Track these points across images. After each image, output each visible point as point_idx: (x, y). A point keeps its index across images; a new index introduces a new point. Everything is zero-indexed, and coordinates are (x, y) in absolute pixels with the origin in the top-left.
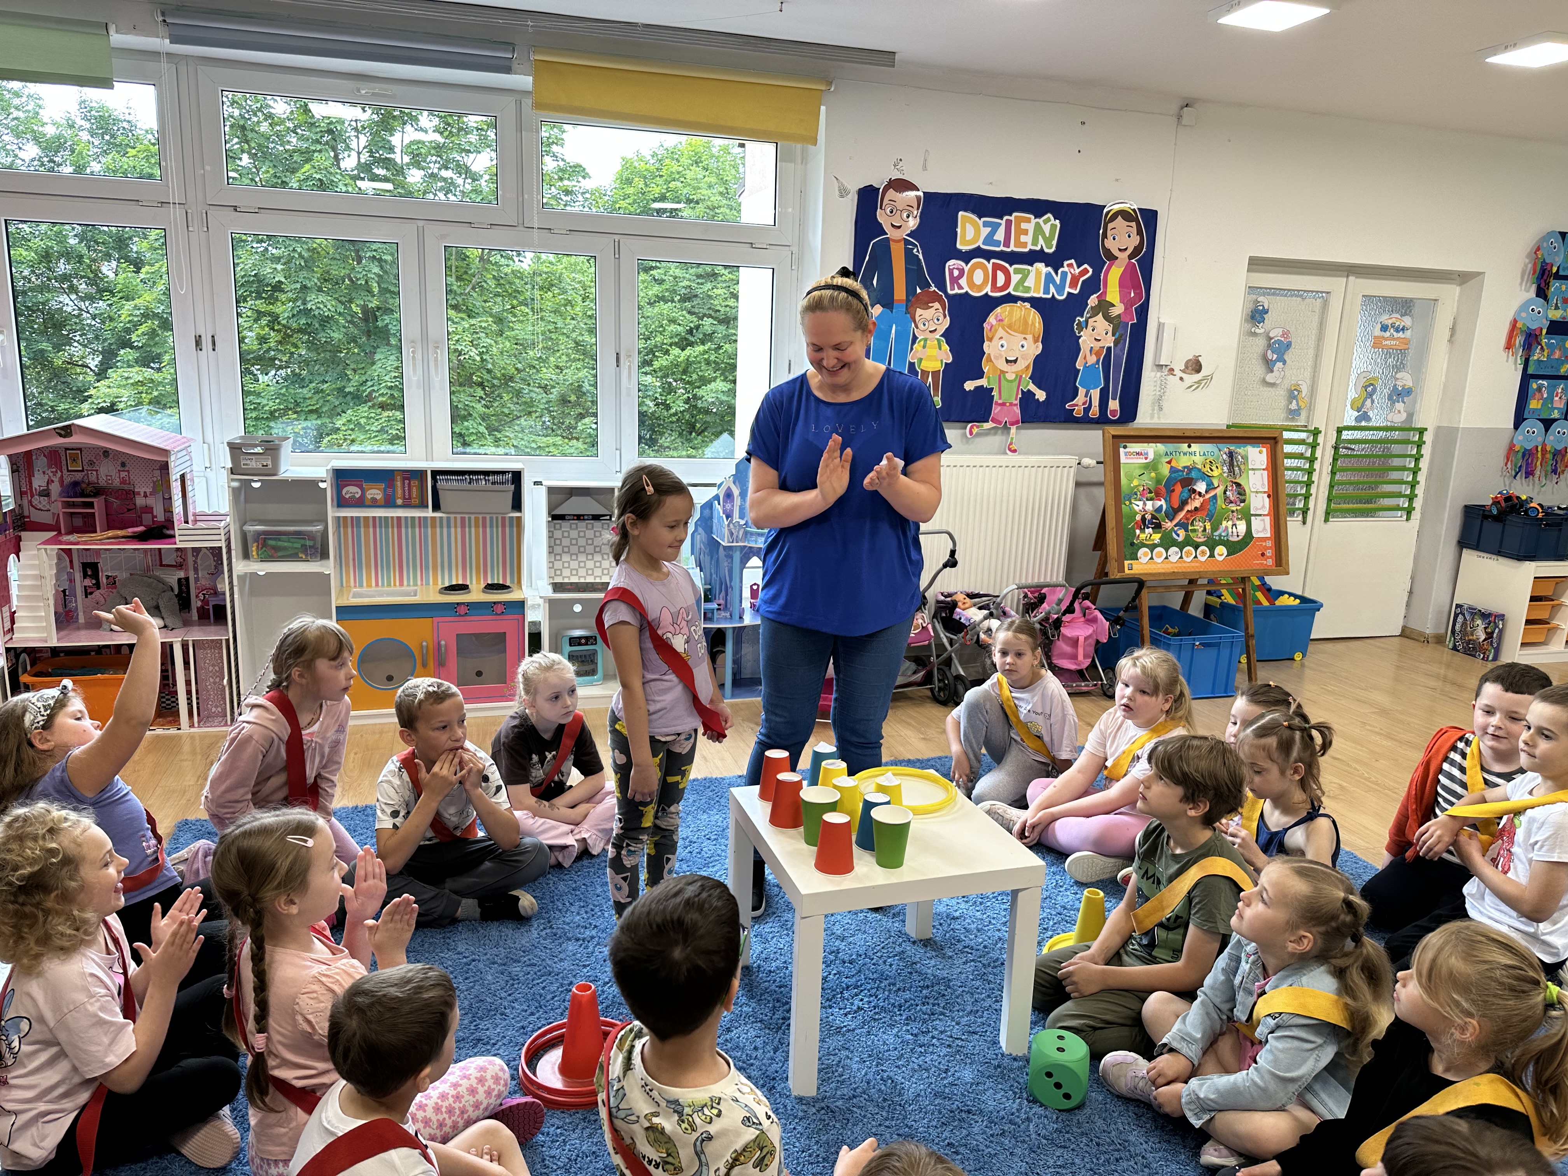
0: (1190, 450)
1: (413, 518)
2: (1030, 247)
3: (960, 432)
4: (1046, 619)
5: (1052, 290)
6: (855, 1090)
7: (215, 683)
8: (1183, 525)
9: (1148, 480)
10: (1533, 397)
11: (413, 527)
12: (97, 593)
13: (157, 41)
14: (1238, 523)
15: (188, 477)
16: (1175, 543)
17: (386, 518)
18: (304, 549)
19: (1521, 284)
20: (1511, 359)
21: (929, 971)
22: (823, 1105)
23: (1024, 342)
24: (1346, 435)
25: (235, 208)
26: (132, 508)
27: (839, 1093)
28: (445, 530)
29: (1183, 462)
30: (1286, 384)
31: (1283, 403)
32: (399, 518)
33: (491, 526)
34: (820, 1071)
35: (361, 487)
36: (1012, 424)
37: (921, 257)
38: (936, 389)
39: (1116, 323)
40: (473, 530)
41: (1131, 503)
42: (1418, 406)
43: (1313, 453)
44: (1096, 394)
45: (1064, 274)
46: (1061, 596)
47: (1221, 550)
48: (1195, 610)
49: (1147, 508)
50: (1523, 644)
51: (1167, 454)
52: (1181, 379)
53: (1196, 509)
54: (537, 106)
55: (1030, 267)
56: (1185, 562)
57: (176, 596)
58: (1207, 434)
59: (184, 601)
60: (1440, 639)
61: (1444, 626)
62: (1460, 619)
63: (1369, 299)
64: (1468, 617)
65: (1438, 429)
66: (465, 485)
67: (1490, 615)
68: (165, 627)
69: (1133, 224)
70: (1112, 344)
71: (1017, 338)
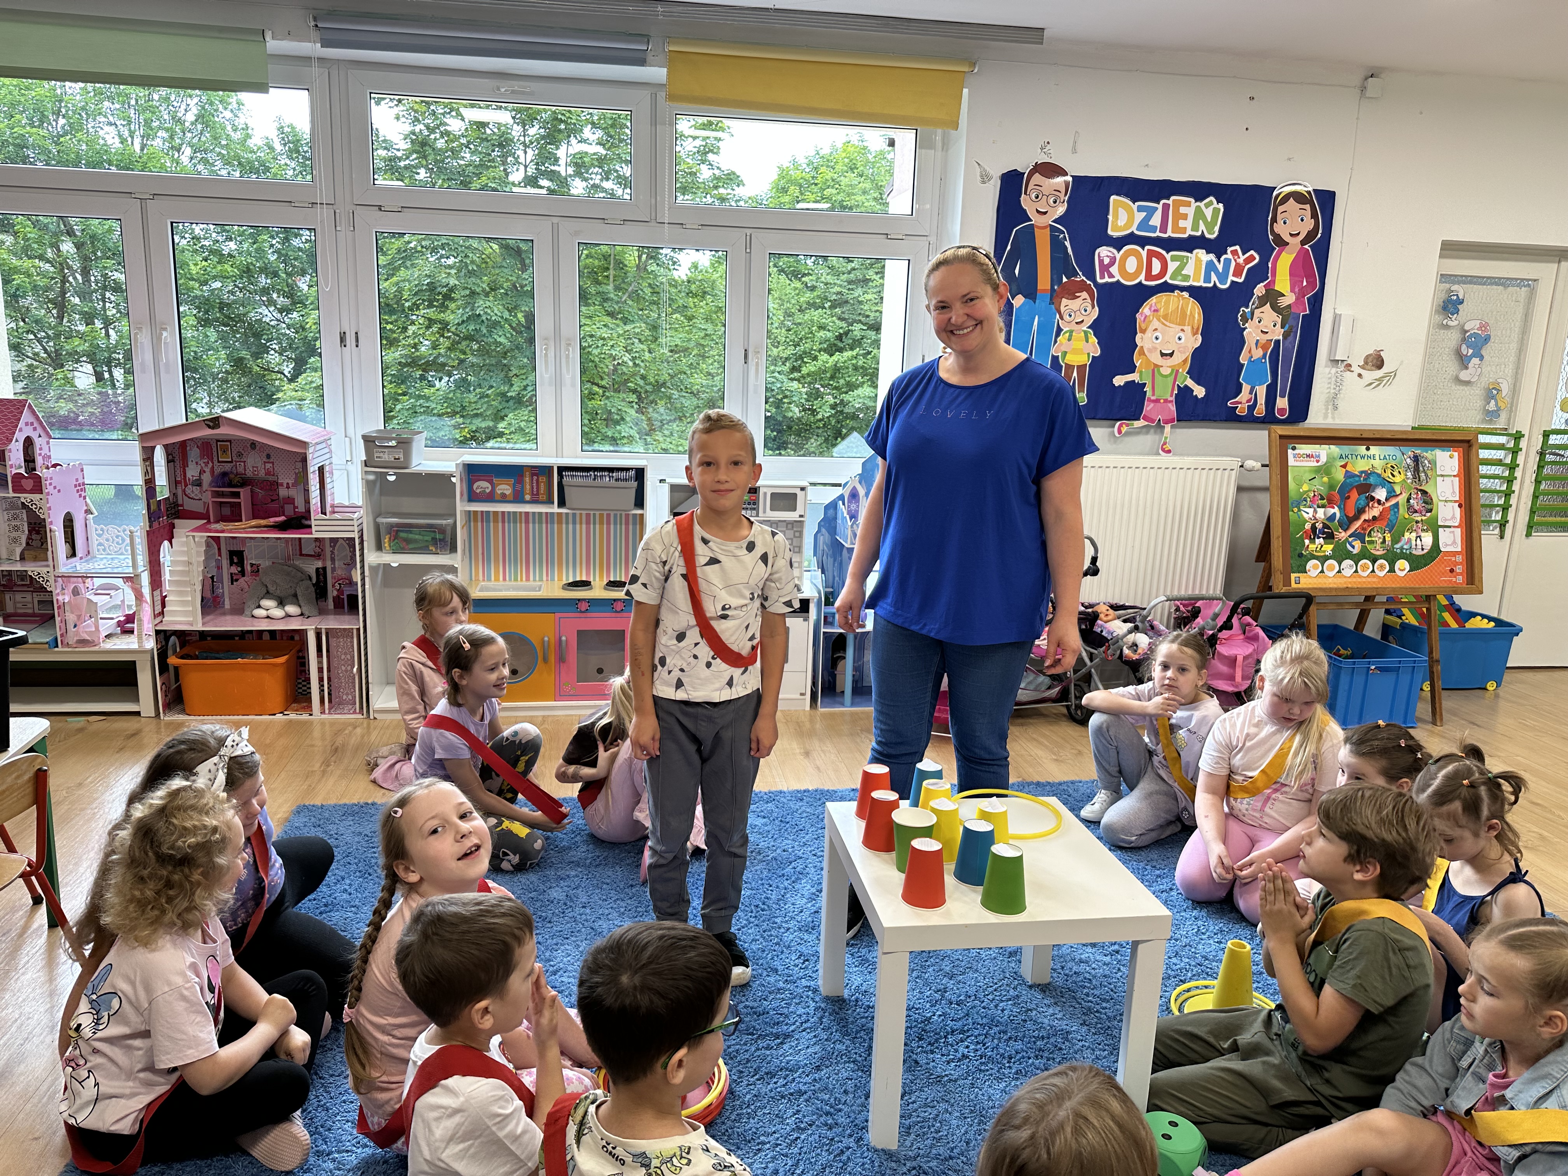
0: (1369, 453)
1: (540, 514)
2: (1189, 232)
5: (1214, 278)
6: (952, 1149)
7: (346, 671)
8: (1357, 535)
9: (1320, 485)
11: (540, 523)
12: (242, 580)
13: (310, 44)
14: (1423, 534)
15: (327, 469)
16: (1349, 556)
17: (515, 513)
18: (435, 541)
21: (1046, 1021)
22: (914, 1164)
23: (1181, 334)
24: (1555, 439)
25: (380, 208)
26: (276, 499)
27: (934, 1151)
28: (571, 526)
29: (1360, 466)
30: (1484, 382)
31: (1479, 403)
32: (527, 514)
33: (615, 524)
35: (491, 481)
36: (1166, 422)
37: (1067, 244)
38: (1081, 385)
39: (1286, 314)
40: (597, 526)
41: (1299, 510)
43: (1514, 459)
44: (1261, 391)
45: (1228, 262)
46: (1217, 610)
47: (1402, 565)
48: (1372, 630)
49: (1317, 516)
51: (1341, 457)
52: (1360, 375)
53: (1374, 518)
54: (672, 97)
55: (1189, 254)
56: (1360, 577)
57: (314, 585)
58: (1389, 437)
59: (320, 590)
66: (590, 481)
68: (302, 614)
69: (1308, 207)
70: (1281, 338)
71: (1174, 330)
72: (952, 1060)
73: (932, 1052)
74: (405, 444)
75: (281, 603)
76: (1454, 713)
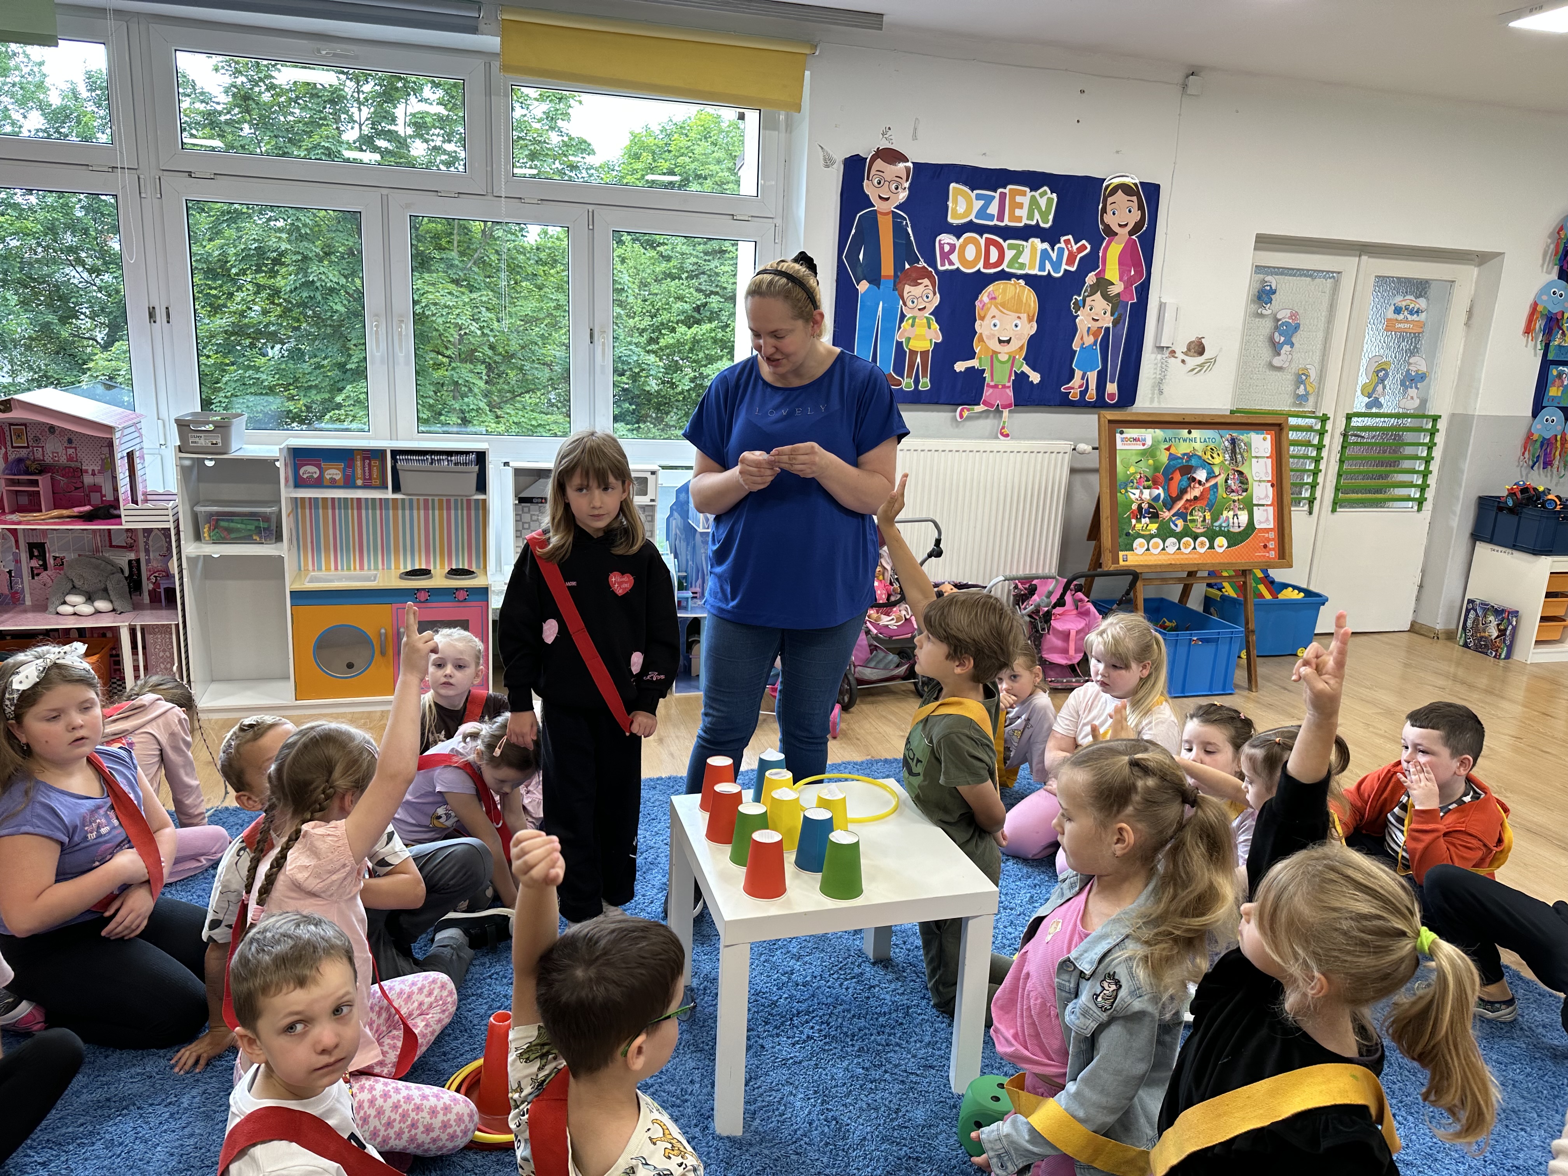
0: (1191, 436)
1: (373, 499)
2: (1025, 221)
3: (948, 415)
4: (1037, 611)
5: (1048, 266)
8: (1182, 515)
9: (1145, 468)
10: (1553, 384)
11: (374, 508)
12: (44, 574)
14: (1239, 513)
15: (137, 454)
16: (1173, 534)
17: (346, 499)
18: (259, 530)
19: (1542, 266)
20: (1531, 344)
21: (888, 997)
23: (1018, 322)
24: (1356, 422)
25: (190, 174)
26: (81, 487)
28: (407, 512)
29: (1182, 449)
31: (1291, 388)
32: (359, 500)
33: (456, 509)
35: (319, 466)
36: (1005, 407)
37: (910, 230)
38: (925, 370)
39: (1115, 302)
41: (1127, 491)
42: (1432, 392)
43: (1321, 440)
44: (1093, 376)
45: (1061, 250)
46: (1051, 588)
47: (1221, 542)
48: (1195, 603)
49: (1143, 497)
50: (1537, 642)
51: (1165, 440)
52: (1183, 361)
53: (1196, 498)
54: (506, 68)
55: (1024, 243)
56: (1183, 553)
57: (126, 578)
58: (1208, 420)
59: (134, 583)
60: (1450, 636)
61: (1455, 622)
62: (1472, 615)
63: (1382, 280)
64: (1480, 613)
65: (1453, 416)
66: (426, 465)
67: (1503, 611)
68: (114, 610)
69: (1135, 198)
70: (1111, 325)
71: (1011, 317)
72: (797, 1042)
73: (778, 1035)
74: (223, 428)
75: (90, 599)
76: (1268, 679)
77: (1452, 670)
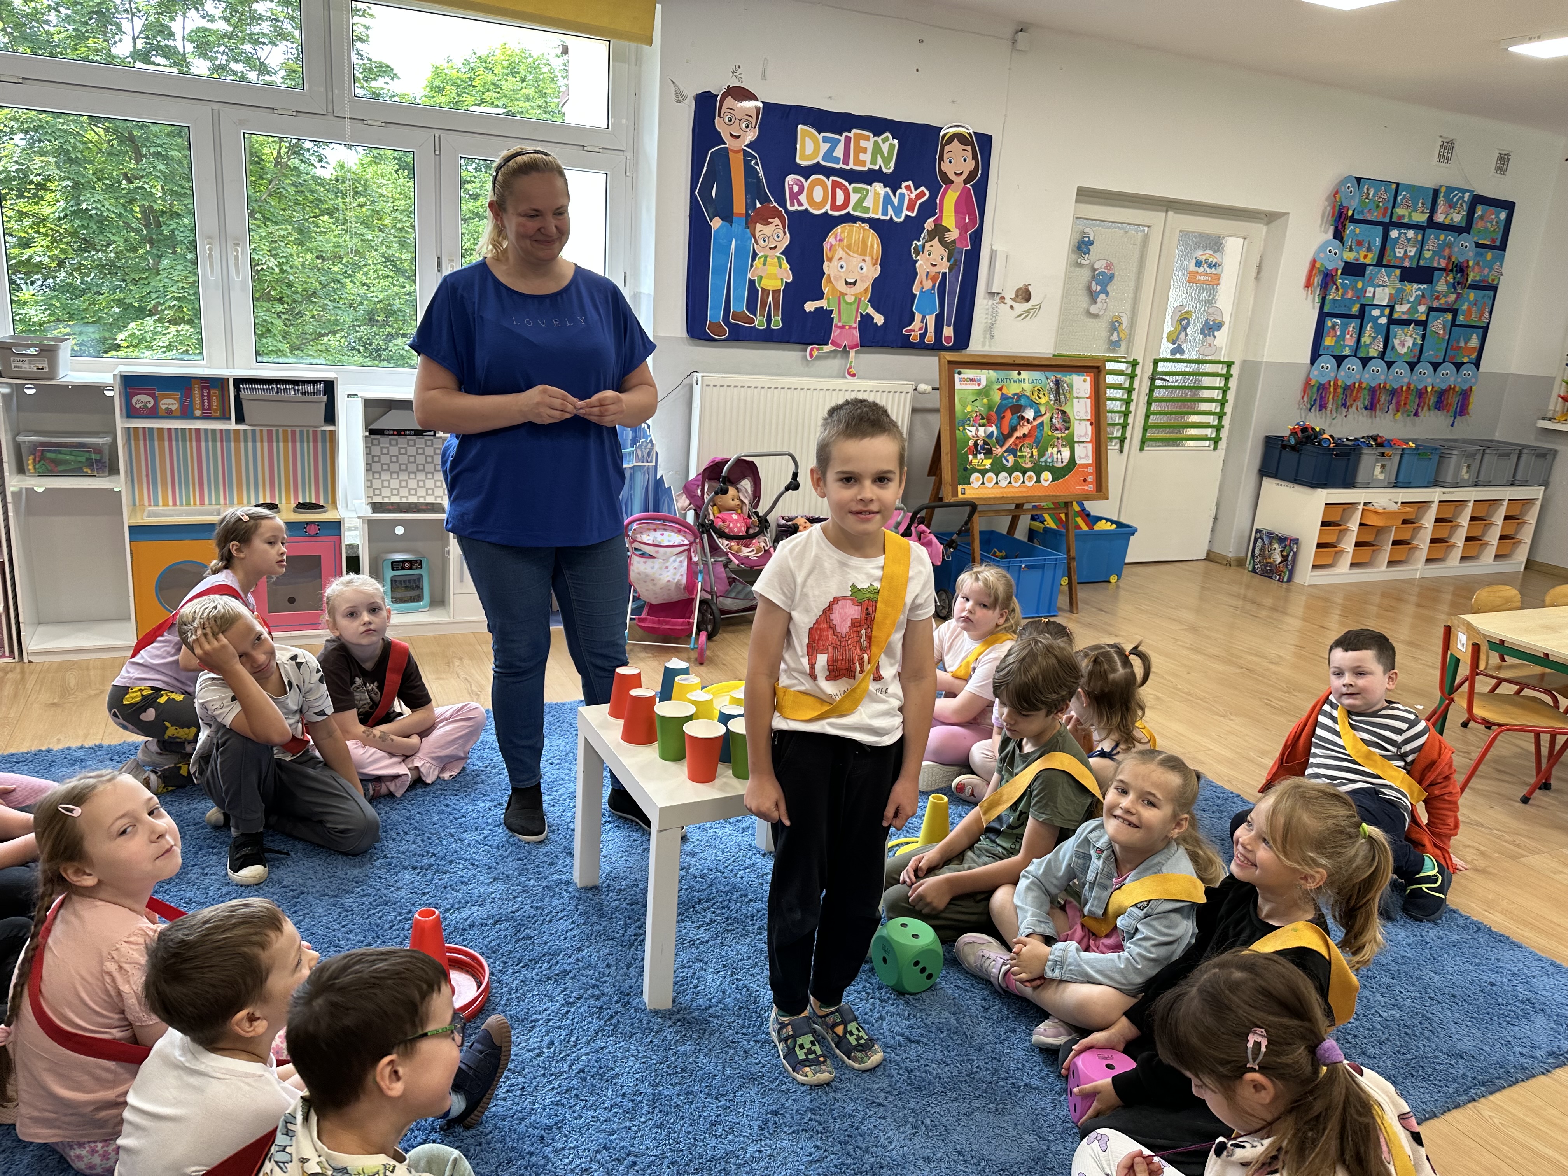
0: (1020, 377)
1: (213, 431)
2: (869, 166)
5: (890, 211)
6: (710, 1000)
8: (1013, 451)
9: (981, 406)
10: (1328, 334)
11: (214, 440)
14: (1062, 449)
16: (1004, 469)
17: (183, 430)
18: (90, 463)
19: (1320, 227)
20: (1310, 297)
22: (678, 1016)
23: (862, 264)
24: (1162, 367)
27: (695, 1004)
28: (250, 444)
29: (1013, 389)
30: (1109, 315)
31: (1105, 334)
32: (198, 431)
33: (302, 441)
34: (675, 983)
35: (153, 396)
36: (851, 347)
37: (759, 169)
38: (776, 308)
39: (951, 248)
40: (281, 444)
41: (964, 429)
42: (1226, 340)
43: (1131, 383)
44: (931, 320)
45: (902, 196)
47: (1046, 476)
48: (1021, 534)
49: (979, 434)
50: (1313, 566)
51: (998, 381)
52: (1012, 307)
53: (1024, 435)
55: (869, 187)
56: (1013, 487)
58: (1035, 363)
60: (1241, 563)
61: (1245, 550)
62: (1259, 543)
63: (1184, 234)
64: (1266, 541)
65: (1245, 362)
66: (272, 395)
67: (1286, 539)
69: (969, 148)
70: (947, 271)
71: (856, 260)
74: (48, 352)
76: (1086, 603)
77: (1242, 591)
